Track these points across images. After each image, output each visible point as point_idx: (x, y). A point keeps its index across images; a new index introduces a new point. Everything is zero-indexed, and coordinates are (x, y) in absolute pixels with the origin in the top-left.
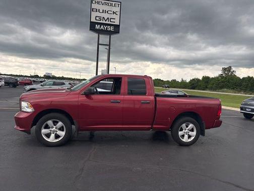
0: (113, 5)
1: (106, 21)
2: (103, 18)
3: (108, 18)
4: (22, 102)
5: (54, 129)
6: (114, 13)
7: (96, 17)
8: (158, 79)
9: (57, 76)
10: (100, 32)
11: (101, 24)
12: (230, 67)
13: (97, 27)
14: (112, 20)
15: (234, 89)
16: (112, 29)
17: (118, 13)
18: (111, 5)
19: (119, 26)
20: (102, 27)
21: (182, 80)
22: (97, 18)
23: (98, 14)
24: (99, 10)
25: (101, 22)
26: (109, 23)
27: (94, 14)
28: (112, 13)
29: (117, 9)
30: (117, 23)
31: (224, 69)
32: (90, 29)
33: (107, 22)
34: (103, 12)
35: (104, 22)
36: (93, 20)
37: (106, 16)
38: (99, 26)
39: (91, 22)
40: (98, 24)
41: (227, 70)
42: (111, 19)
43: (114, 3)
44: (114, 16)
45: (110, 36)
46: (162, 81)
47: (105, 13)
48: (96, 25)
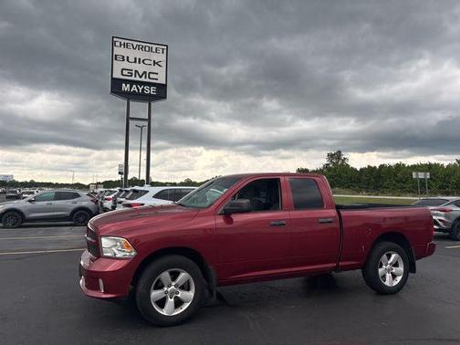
0: (154, 50)
1: (141, 77)
2: (136, 71)
3: (145, 73)
4: (103, 239)
5: (173, 287)
6: (155, 63)
7: (123, 70)
9: (20, 181)
10: (130, 96)
11: (132, 83)
12: (340, 152)
13: (125, 87)
14: (152, 76)
15: (349, 187)
16: (152, 91)
17: (163, 64)
18: (150, 50)
19: (165, 85)
20: (134, 88)
22: (125, 72)
23: (125, 65)
24: (128, 57)
25: (133, 78)
26: (148, 80)
27: (118, 66)
28: (152, 63)
29: (161, 57)
30: (162, 80)
31: (331, 156)
32: (112, 92)
33: (143, 79)
34: (135, 62)
35: (138, 79)
36: (117, 75)
37: (141, 68)
38: (128, 85)
39: (113, 79)
40: (126, 82)
41: (335, 156)
42: (150, 73)
43: (154, 47)
44: (156, 68)
45: (150, 104)
47: (139, 62)
48: (124, 85)
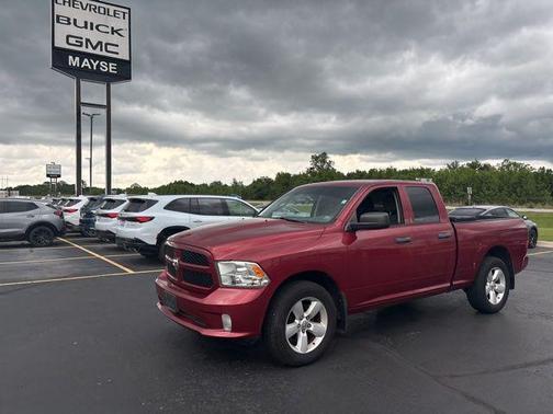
0: (111, 13)
1: (94, 48)
2: (88, 40)
3: (100, 43)
5: (305, 319)
6: (113, 31)
7: (68, 37)
8: (181, 182)
10: (80, 74)
11: (83, 55)
12: (325, 154)
13: (73, 61)
14: (110, 48)
16: (112, 68)
17: (125, 33)
18: (106, 12)
19: (129, 62)
20: (86, 63)
21: (235, 182)
22: (72, 40)
23: (72, 30)
24: (75, 20)
25: (83, 49)
26: (104, 53)
27: (62, 31)
28: (110, 30)
29: (121, 24)
30: (123, 55)
31: (315, 158)
32: (54, 66)
33: (97, 52)
34: (86, 27)
35: (90, 50)
36: (61, 43)
37: (95, 37)
38: (77, 59)
39: (55, 49)
40: (75, 54)
41: (321, 159)
42: (106, 44)
43: (112, 9)
44: (114, 39)
45: (108, 86)
46: (192, 185)
47: (92, 29)
48: (71, 57)
